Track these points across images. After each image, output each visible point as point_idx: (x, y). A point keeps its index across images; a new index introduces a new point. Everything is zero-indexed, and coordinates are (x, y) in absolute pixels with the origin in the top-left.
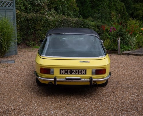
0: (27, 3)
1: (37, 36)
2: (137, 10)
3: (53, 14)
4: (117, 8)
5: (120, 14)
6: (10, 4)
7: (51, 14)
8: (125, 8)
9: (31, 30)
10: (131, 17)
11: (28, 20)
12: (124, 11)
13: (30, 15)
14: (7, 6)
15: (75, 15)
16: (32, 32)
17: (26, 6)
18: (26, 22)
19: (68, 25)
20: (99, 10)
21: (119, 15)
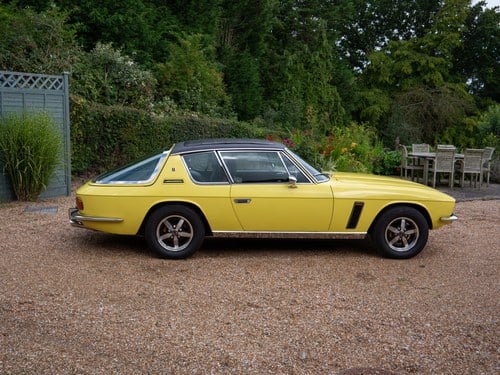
0: (105, 83)
1: (125, 156)
2: (368, 105)
3: (168, 108)
4: (321, 98)
5: (328, 111)
6: (57, 84)
7: (163, 108)
8: (340, 99)
9: (110, 143)
10: (353, 119)
11: (103, 120)
12: (336, 106)
13: (109, 108)
14: (40, 88)
15: (219, 111)
16: (114, 146)
17: (104, 88)
18: (98, 124)
19: (201, 133)
20: (279, 101)
21: (326, 113)
